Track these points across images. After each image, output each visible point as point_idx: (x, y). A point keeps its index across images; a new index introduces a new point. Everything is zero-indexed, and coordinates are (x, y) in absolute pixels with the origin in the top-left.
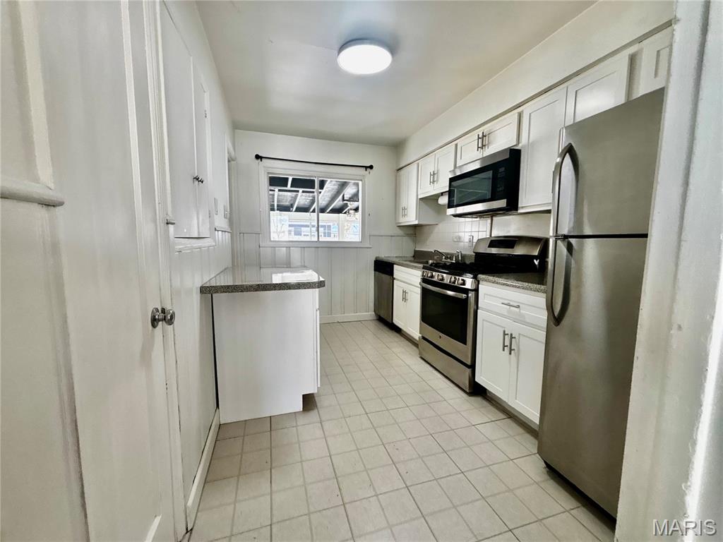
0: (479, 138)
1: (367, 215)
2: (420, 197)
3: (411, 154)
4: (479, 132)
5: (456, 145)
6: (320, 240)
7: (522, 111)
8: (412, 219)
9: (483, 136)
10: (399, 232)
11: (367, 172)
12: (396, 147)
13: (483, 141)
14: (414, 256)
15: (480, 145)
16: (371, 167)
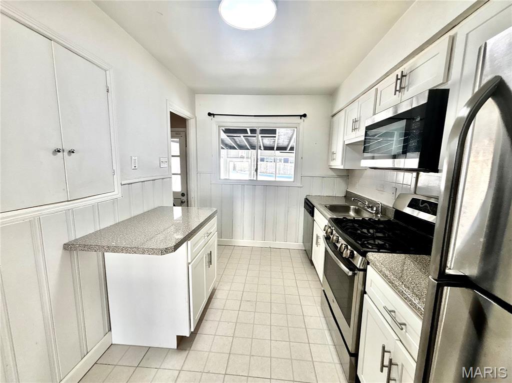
0: (397, 79)
1: (300, 158)
2: (346, 143)
3: (342, 101)
4: (398, 72)
5: (377, 89)
6: (258, 179)
7: (456, 34)
8: (338, 164)
9: (403, 76)
10: (331, 173)
11: (302, 120)
12: (331, 94)
13: (402, 82)
14: (345, 197)
15: (398, 89)
16: (305, 116)
